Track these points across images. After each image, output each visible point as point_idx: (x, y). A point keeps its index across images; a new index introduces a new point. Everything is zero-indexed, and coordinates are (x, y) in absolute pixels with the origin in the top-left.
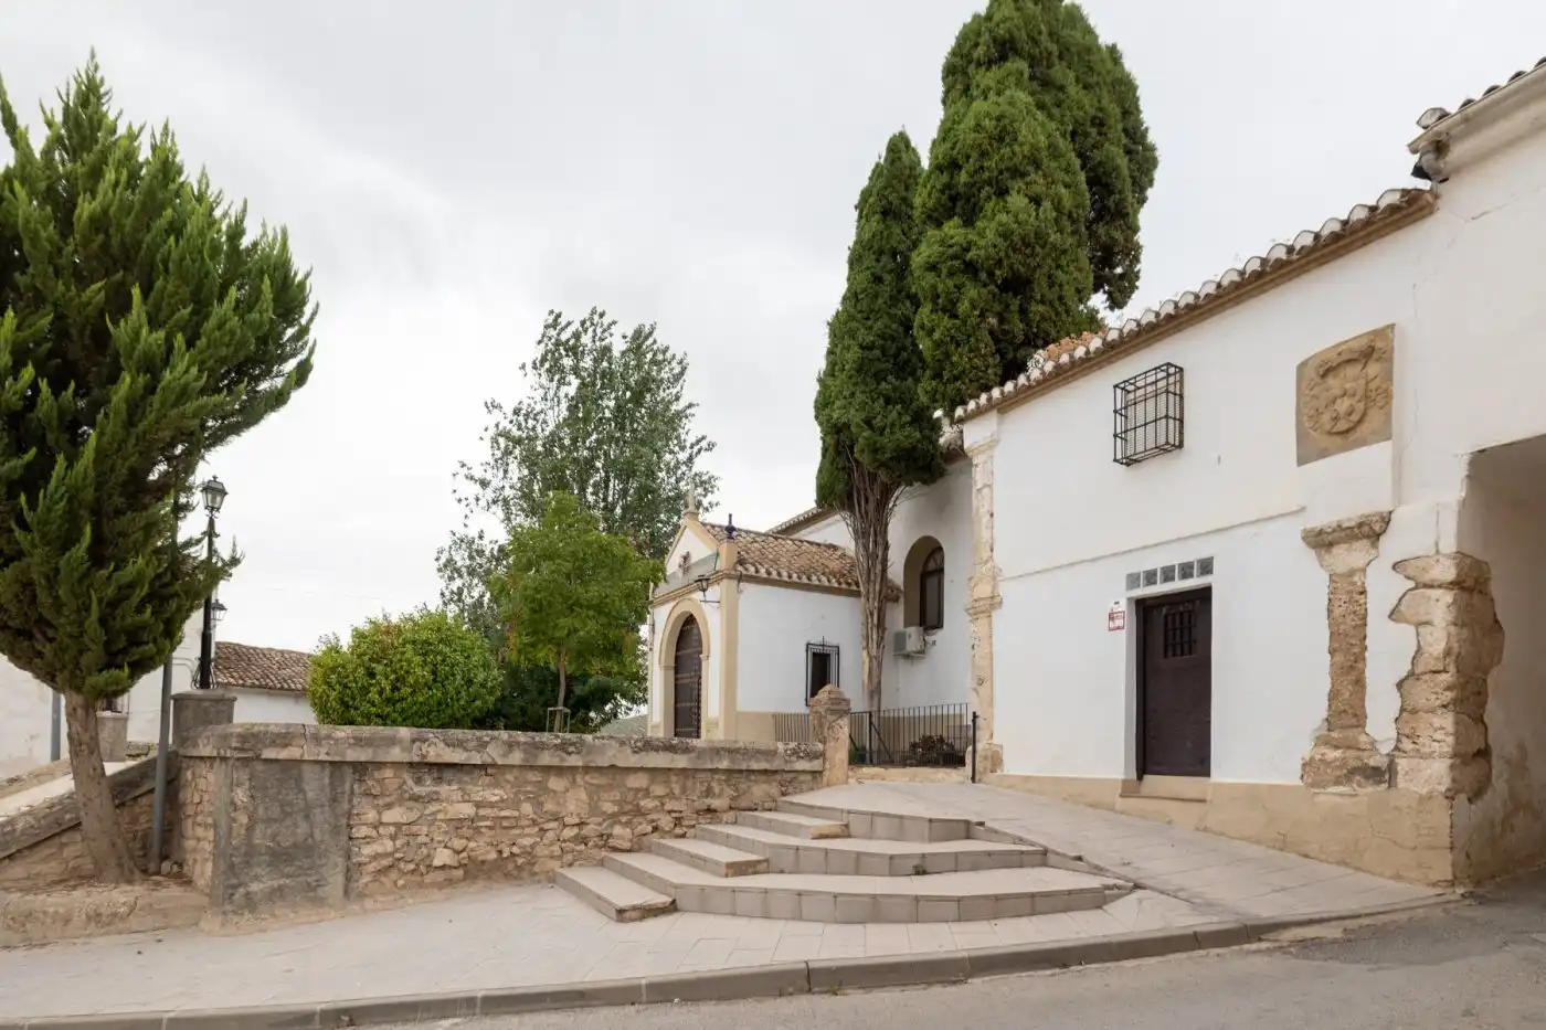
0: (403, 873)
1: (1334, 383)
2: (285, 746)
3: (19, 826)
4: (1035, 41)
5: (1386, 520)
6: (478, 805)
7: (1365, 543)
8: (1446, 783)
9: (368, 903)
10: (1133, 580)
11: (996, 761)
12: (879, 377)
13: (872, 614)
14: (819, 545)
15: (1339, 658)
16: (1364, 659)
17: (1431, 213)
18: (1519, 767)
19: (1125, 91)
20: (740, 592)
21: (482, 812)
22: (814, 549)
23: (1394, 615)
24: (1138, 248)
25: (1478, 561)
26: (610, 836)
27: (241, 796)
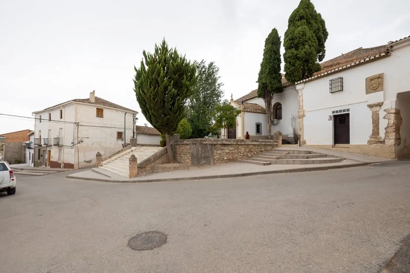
0: (220, 160)
1: (373, 82)
2: (205, 142)
3: (158, 155)
4: (307, 16)
5: (383, 103)
6: (230, 150)
7: (379, 107)
8: (394, 143)
9: (217, 165)
10: (333, 112)
11: (304, 142)
12: (272, 74)
13: (269, 117)
14: (254, 104)
15: (374, 124)
16: (379, 125)
17: (390, 56)
18: (405, 141)
19: (322, 22)
20: (244, 114)
21: (230, 151)
22: (253, 105)
23: (384, 118)
24: (325, 51)
25: (398, 109)
26: (248, 155)
27: (200, 149)
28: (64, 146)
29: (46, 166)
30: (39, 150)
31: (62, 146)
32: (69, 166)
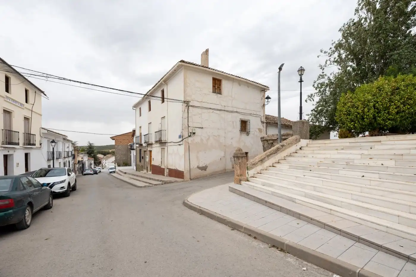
28: (168, 143)
29: (147, 171)
30: (140, 150)
31: (166, 143)
32: (177, 174)
